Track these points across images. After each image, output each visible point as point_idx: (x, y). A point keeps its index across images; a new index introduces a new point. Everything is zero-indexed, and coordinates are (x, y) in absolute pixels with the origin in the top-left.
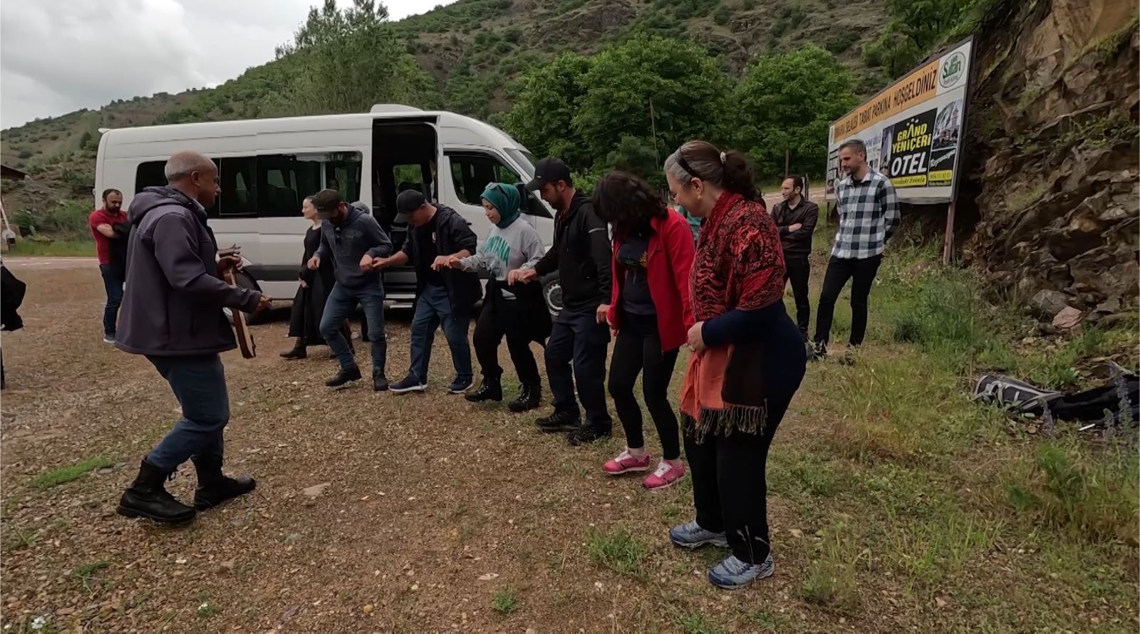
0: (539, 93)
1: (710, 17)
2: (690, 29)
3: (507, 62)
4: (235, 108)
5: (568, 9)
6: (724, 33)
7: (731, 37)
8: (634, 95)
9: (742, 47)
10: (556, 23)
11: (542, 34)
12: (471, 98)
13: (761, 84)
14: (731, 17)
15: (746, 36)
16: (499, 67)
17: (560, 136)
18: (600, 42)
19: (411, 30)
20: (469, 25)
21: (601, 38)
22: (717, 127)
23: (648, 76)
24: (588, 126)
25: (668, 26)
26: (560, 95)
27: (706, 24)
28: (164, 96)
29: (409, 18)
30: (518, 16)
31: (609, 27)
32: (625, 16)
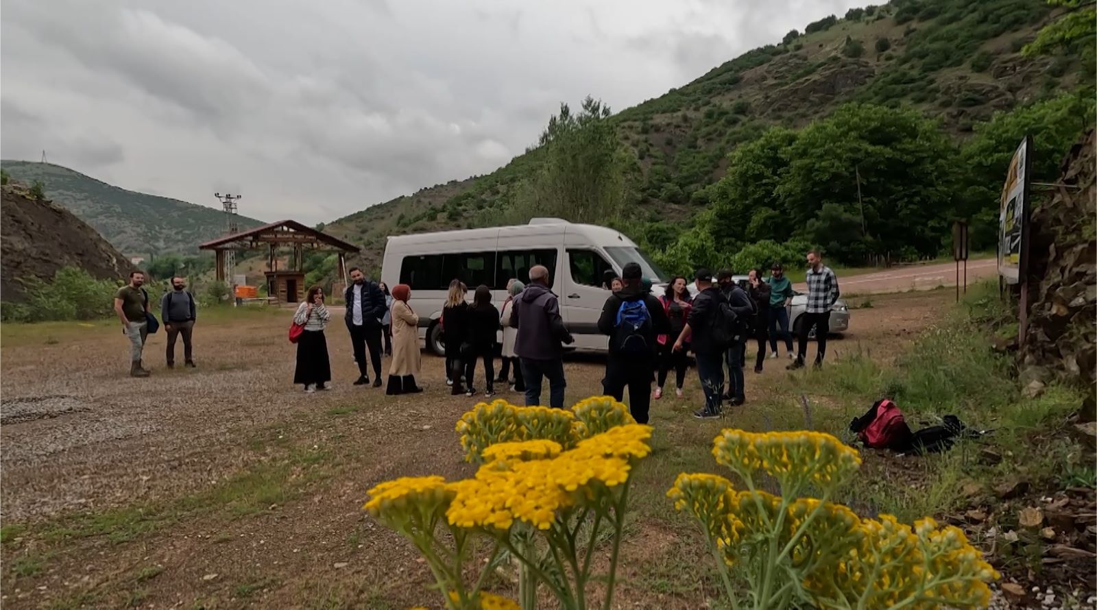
0: (745, 167)
1: (967, 65)
2: (938, 81)
3: (734, 133)
4: (501, 190)
5: (799, 77)
6: (984, 80)
7: (994, 84)
8: (837, 163)
9: (1008, 93)
10: (785, 92)
11: (771, 103)
12: (696, 170)
13: (994, 142)
14: (994, 62)
15: (1013, 80)
16: (726, 138)
17: (765, 205)
18: (833, 104)
19: (647, 113)
20: (700, 102)
21: (834, 101)
22: (936, 190)
23: (855, 145)
24: (790, 195)
25: (912, 81)
26: (766, 167)
27: (959, 73)
28: (454, 183)
29: (645, 103)
30: (748, 90)
31: (843, 89)
32: (862, 76)
